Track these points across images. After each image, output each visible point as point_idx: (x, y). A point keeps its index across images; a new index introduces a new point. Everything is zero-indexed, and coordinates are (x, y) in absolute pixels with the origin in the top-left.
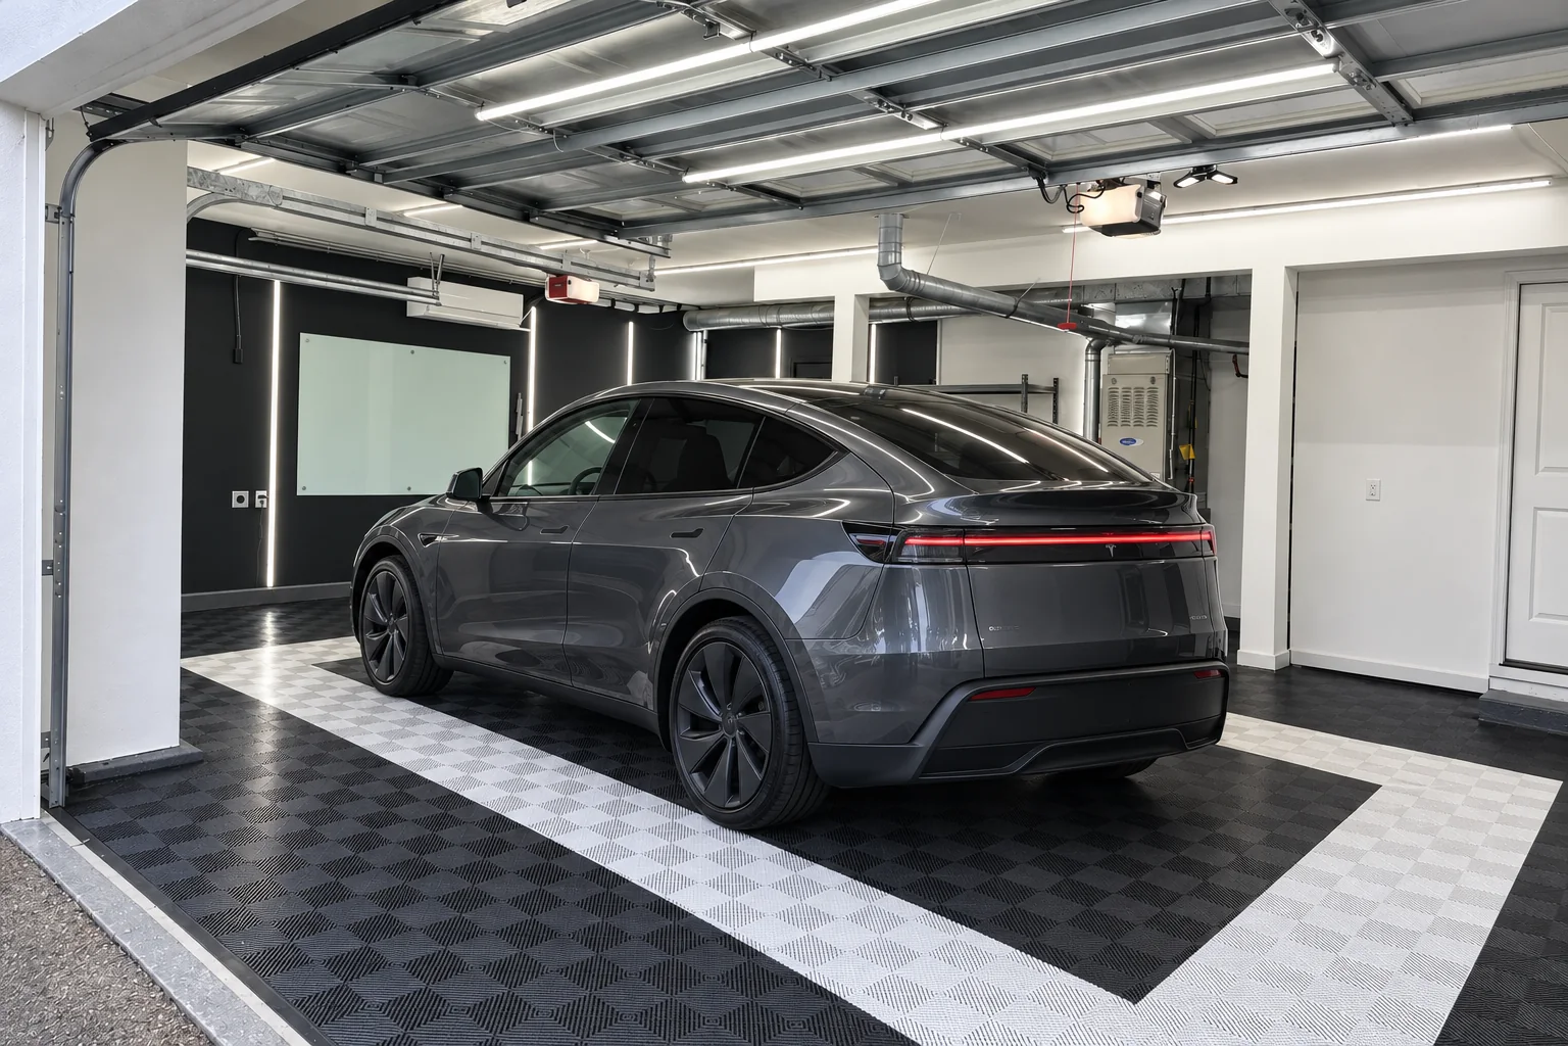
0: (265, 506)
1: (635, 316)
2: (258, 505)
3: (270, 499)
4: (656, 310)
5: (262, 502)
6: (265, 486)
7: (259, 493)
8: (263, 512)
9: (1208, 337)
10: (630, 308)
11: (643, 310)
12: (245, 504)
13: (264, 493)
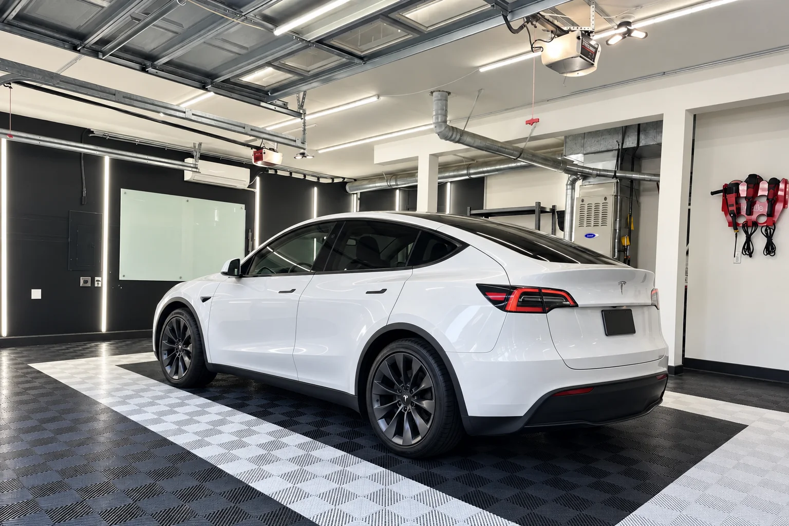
0: (100, 285)
1: (317, 184)
2: (96, 285)
3: (103, 281)
4: (330, 181)
5: (98, 284)
6: (99, 274)
7: (97, 278)
8: (99, 289)
9: (639, 172)
10: (315, 179)
11: (322, 181)
12: (89, 284)
13: (99, 278)
